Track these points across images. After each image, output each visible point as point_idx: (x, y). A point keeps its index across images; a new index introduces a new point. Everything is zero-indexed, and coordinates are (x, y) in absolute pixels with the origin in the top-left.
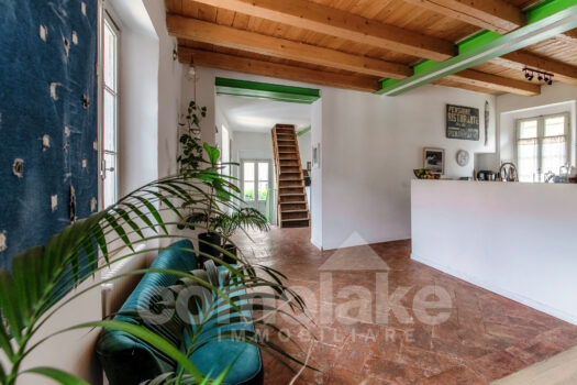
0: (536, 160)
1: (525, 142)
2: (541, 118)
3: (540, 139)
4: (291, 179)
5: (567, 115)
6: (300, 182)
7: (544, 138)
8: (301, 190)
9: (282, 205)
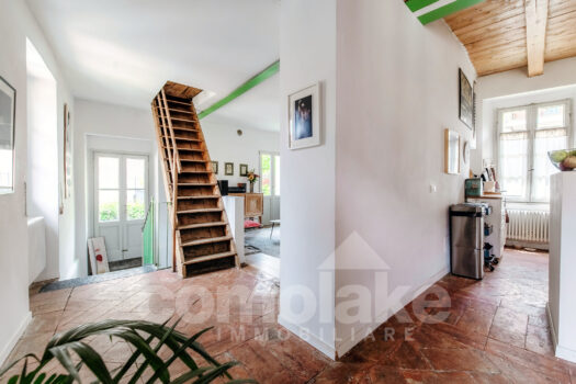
0: (526, 160)
1: (510, 137)
2: (533, 107)
3: (531, 133)
4: (195, 183)
5: (568, 102)
6: (210, 188)
7: (536, 131)
8: (215, 201)
9: (183, 232)
